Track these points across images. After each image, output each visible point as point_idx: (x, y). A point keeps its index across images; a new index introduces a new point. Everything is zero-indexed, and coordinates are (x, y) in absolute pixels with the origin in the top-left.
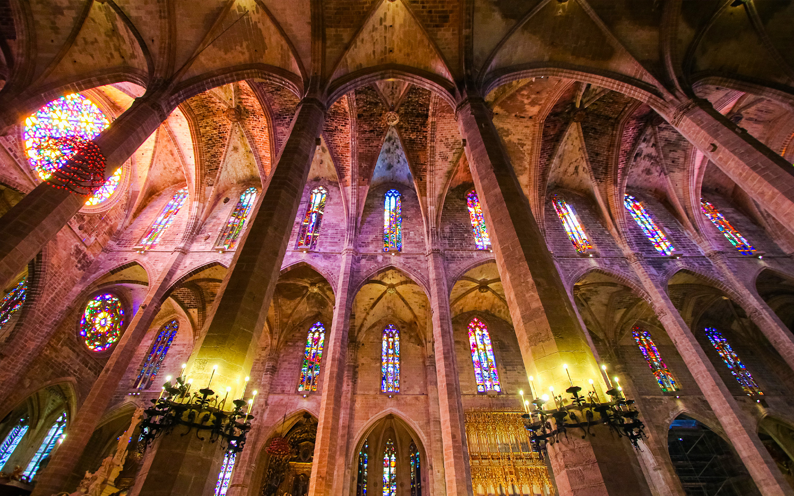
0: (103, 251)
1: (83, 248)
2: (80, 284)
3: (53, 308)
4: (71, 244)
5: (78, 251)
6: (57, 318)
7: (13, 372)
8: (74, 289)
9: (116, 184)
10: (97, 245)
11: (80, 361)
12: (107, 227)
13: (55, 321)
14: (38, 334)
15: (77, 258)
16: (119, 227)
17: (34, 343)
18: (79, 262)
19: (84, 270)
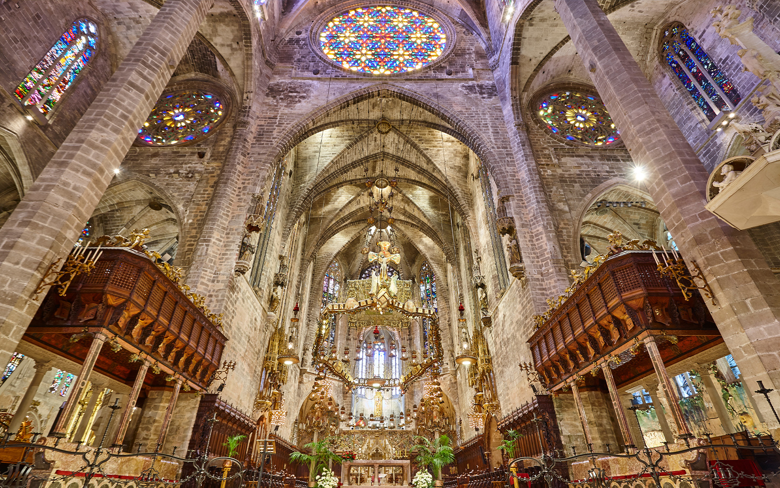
0: (492, 71)
1: (470, 83)
2: (504, 105)
3: (504, 138)
4: (457, 89)
5: (471, 88)
6: (518, 140)
7: (533, 203)
8: (505, 112)
9: (440, 29)
10: (481, 72)
11: (600, 160)
12: (473, 56)
13: (518, 144)
14: (518, 164)
15: (476, 93)
16: (484, 46)
17: (523, 171)
18: (481, 93)
19: (496, 95)
